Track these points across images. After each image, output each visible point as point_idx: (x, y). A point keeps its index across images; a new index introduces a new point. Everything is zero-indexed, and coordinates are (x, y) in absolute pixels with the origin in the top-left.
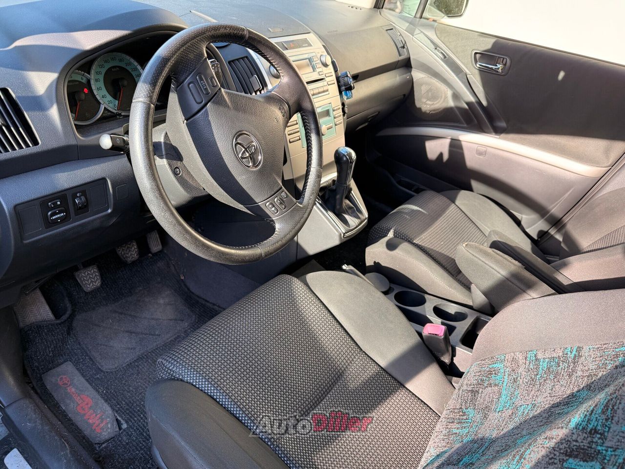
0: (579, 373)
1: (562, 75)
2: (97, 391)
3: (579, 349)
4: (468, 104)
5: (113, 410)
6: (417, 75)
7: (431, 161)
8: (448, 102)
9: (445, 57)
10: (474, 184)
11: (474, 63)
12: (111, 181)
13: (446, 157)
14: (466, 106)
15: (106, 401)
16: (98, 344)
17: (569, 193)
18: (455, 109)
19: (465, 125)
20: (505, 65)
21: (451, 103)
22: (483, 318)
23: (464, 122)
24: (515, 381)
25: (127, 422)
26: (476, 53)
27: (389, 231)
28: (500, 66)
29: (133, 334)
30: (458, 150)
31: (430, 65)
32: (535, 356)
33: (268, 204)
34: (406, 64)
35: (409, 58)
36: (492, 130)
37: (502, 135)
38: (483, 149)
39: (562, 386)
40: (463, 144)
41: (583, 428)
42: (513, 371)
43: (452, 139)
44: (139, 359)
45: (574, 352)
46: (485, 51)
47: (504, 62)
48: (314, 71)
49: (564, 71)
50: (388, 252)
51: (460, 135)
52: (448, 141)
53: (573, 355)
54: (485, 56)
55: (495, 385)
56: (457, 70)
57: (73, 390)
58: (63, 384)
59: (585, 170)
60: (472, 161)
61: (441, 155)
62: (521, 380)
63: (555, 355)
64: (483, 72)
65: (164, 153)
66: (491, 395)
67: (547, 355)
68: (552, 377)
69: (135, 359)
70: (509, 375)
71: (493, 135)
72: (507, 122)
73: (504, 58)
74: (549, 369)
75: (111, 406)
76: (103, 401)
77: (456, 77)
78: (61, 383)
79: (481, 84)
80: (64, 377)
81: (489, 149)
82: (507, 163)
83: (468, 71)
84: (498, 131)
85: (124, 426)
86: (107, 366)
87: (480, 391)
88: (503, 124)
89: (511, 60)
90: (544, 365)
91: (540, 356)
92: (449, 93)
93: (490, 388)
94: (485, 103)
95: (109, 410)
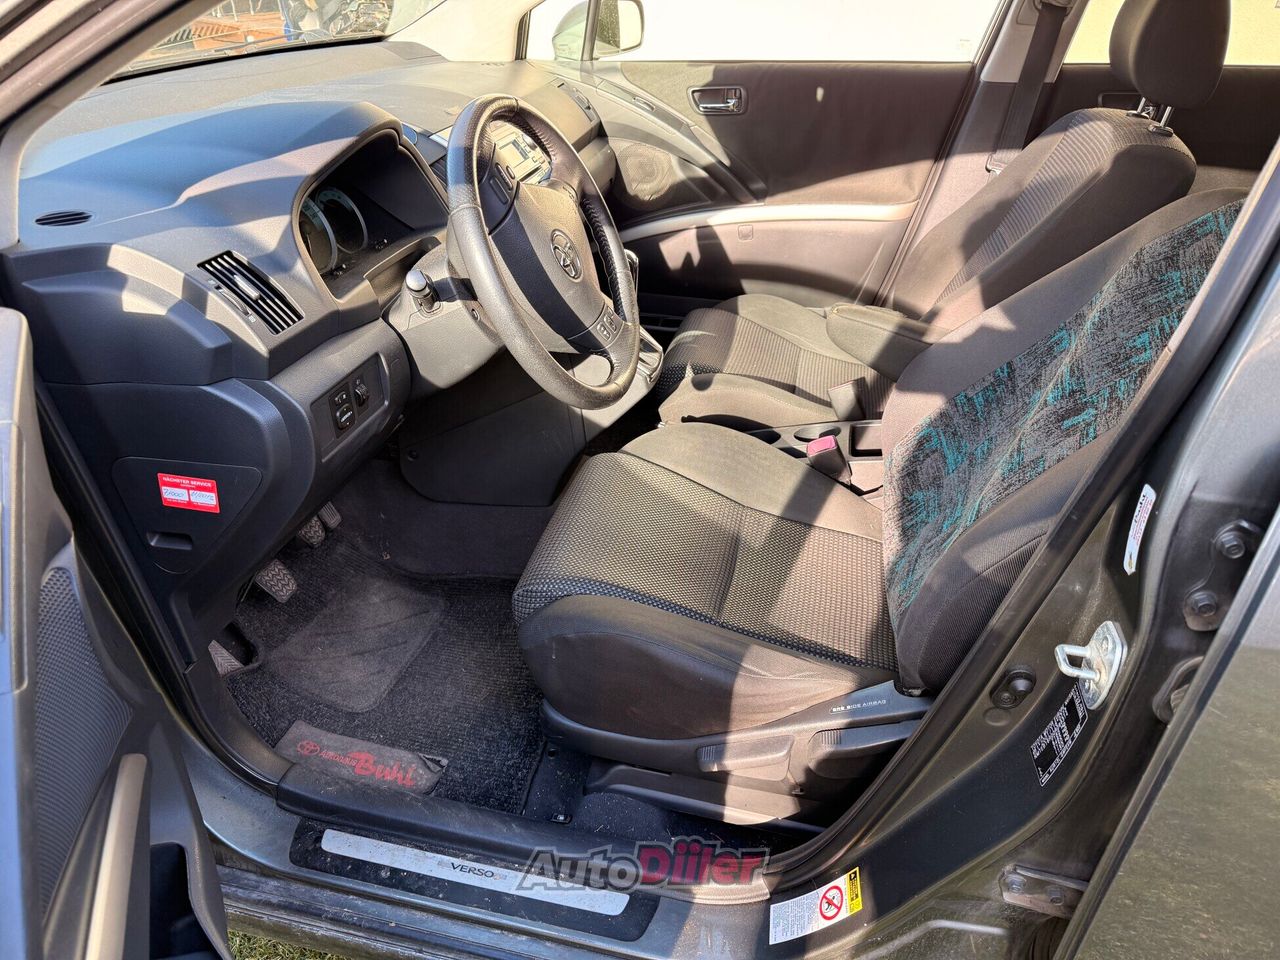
0: (1021, 385)
1: (820, 93)
2: (369, 740)
3: (1009, 365)
4: (705, 169)
5: (413, 751)
6: (618, 145)
7: (677, 271)
8: (674, 173)
9: (652, 108)
10: (746, 284)
11: (695, 107)
12: (385, 357)
13: (696, 258)
14: (704, 174)
15: (393, 745)
16: (324, 684)
17: (879, 252)
18: (689, 182)
19: (710, 202)
20: (740, 98)
21: (680, 175)
22: (859, 424)
23: (707, 198)
24: (954, 434)
25: (444, 756)
26: (693, 92)
27: (684, 369)
28: (732, 102)
29: (366, 655)
30: (712, 241)
31: (634, 125)
32: (966, 397)
33: (599, 327)
34: (599, 133)
35: (601, 122)
36: (752, 198)
37: (768, 200)
38: (745, 229)
39: (1010, 406)
40: (718, 230)
41: (1062, 397)
42: (947, 426)
43: (697, 228)
44: (401, 679)
45: (1006, 370)
46: (707, 85)
47: (738, 95)
48: (526, 159)
49: (822, 87)
50: (701, 393)
51: (708, 217)
52: (693, 233)
53: (1006, 374)
54: (706, 93)
55: (934, 452)
56: (677, 124)
57: (331, 753)
58: (311, 752)
59: (887, 213)
60: (736, 251)
61: (688, 257)
62: (961, 430)
63: (987, 384)
64: (711, 115)
65: (455, 292)
66: (934, 465)
67: (978, 389)
68: (994, 405)
69: (394, 682)
70: (945, 433)
71: (755, 203)
72: (765, 180)
73: (735, 89)
74: (987, 401)
75: (406, 748)
76: (389, 748)
77: (678, 134)
78: (306, 753)
79: (712, 134)
80: (304, 743)
81: (757, 226)
82: (786, 237)
83: (689, 122)
84: (759, 196)
85: (445, 762)
86: (361, 704)
87: (918, 469)
88: (759, 185)
89: (747, 90)
90: (979, 400)
91: (971, 394)
92: (674, 160)
93: (929, 460)
94: (727, 162)
95: (407, 755)
